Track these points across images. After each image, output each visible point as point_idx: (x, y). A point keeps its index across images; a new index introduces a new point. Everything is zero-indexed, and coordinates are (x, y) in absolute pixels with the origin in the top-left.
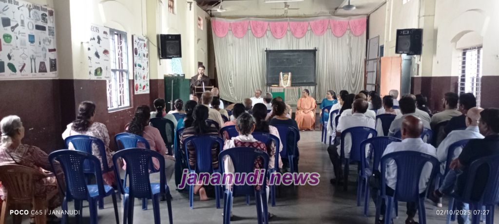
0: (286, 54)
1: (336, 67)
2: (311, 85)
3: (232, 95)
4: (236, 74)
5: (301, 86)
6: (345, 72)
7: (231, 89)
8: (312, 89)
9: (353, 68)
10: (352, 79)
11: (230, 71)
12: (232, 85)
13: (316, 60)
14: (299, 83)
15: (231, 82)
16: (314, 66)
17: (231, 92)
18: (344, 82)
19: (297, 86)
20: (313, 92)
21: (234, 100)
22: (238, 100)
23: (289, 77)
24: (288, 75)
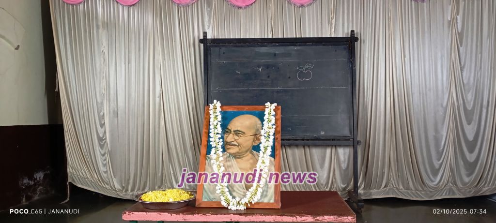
0: (263, 50)
1: (416, 90)
2: (340, 146)
3: (106, 172)
4: (117, 110)
5: (309, 146)
6: (442, 105)
7: (103, 155)
8: (344, 157)
9: (469, 92)
10: (465, 127)
11: (99, 100)
12: (104, 144)
13: (354, 68)
14: (303, 140)
15: (101, 135)
16: (350, 87)
17: (103, 164)
18: (442, 136)
19: (297, 146)
20: (346, 165)
21: (111, 187)
22: (123, 188)
23: (262, 132)
24: (259, 122)
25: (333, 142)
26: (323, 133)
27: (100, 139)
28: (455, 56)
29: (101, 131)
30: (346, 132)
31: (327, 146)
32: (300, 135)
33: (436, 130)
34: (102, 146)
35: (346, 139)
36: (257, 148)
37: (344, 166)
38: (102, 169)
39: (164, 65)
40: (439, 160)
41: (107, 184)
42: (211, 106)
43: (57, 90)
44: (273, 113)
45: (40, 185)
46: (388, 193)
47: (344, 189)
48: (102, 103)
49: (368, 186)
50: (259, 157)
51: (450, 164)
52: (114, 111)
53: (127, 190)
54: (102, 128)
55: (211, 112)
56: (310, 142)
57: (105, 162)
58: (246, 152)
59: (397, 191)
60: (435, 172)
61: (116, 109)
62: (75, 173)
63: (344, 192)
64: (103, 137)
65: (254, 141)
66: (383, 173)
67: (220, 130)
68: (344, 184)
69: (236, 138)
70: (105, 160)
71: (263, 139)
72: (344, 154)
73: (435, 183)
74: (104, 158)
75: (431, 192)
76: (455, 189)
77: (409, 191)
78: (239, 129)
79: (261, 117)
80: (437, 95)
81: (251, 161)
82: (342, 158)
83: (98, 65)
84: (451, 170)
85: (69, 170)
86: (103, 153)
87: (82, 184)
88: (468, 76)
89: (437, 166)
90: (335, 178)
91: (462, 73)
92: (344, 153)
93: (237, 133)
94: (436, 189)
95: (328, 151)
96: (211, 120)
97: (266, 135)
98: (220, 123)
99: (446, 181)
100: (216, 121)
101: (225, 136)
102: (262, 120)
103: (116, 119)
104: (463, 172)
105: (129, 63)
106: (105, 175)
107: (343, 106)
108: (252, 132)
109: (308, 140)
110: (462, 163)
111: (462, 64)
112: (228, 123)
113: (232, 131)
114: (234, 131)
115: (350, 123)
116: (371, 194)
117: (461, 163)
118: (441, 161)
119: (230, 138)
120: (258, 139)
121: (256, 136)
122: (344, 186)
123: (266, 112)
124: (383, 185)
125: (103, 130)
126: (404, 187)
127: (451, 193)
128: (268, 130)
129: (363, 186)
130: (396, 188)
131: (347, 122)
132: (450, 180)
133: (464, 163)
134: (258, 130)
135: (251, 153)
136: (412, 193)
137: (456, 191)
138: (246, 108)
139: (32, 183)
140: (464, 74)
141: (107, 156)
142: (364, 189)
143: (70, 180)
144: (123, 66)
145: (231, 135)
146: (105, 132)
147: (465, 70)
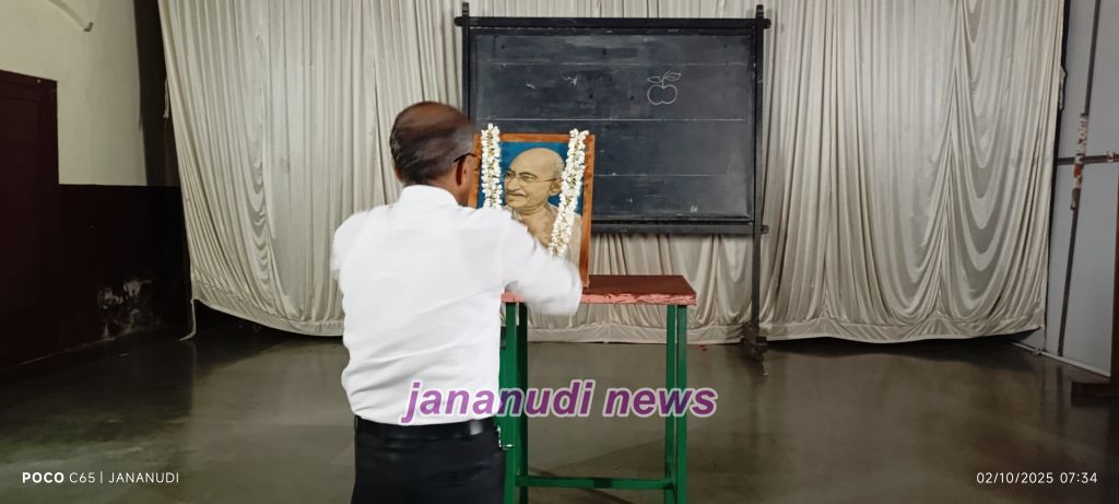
0: (582, 41)
2: (729, 236)
3: (266, 282)
4: (289, 157)
5: (668, 236)
6: (930, 161)
7: (261, 248)
8: (737, 259)
9: (983, 132)
10: (971, 202)
11: (252, 139)
12: (262, 226)
13: (759, 82)
14: (656, 222)
15: (256, 209)
16: (750, 120)
17: (260, 265)
18: (927, 219)
19: (644, 235)
20: (738, 275)
21: (277, 311)
22: (301, 312)
23: (564, 175)
24: (560, 160)
25: (715, 227)
26: (694, 210)
27: (255, 216)
28: (960, 62)
29: (256, 199)
30: (741, 208)
31: (704, 235)
32: (650, 212)
33: (918, 209)
34: (258, 230)
35: (739, 221)
36: (555, 200)
37: (735, 275)
38: (259, 275)
39: (382, 69)
40: (918, 265)
41: (270, 305)
42: (485, 133)
43: (166, 115)
44: (582, 146)
45: (135, 307)
46: (819, 330)
47: (735, 321)
48: (257, 144)
49: (781, 315)
50: (557, 212)
51: (940, 274)
52: (282, 160)
53: (308, 318)
54: (257, 192)
55: (484, 143)
56: (670, 227)
57: (264, 262)
58: (539, 205)
59: (835, 325)
60: (911, 289)
61: (285, 157)
62: (205, 281)
63: (735, 327)
64: (261, 211)
65: (551, 189)
66: (811, 291)
67: (497, 170)
68: (733, 311)
69: (524, 183)
70: (264, 258)
71: (565, 186)
72: (737, 252)
73: (911, 310)
74: (262, 253)
75: (900, 327)
76: (946, 321)
77: (859, 326)
78: (528, 170)
79: (563, 152)
80: (922, 139)
81: (546, 219)
82: (732, 260)
83: (248, 68)
84: (942, 285)
85: (194, 275)
86: (260, 243)
87: (220, 304)
88: (984, 100)
89: (915, 279)
90: (717, 300)
91: (971, 94)
92: (735, 251)
93: (525, 176)
94: (910, 321)
95: (706, 244)
96: (485, 155)
97: (569, 179)
98: (498, 161)
99: (930, 306)
100: (492, 158)
101: (507, 180)
102: (565, 157)
103: (286, 176)
104: (965, 289)
105: (311, 64)
106: (265, 287)
107: (736, 157)
108: (550, 175)
109: (665, 222)
110: (964, 272)
111: (974, 76)
112: (511, 161)
113: (517, 172)
114: (521, 174)
115: (748, 189)
116: (785, 332)
117: (961, 272)
118: (922, 268)
119: (513, 184)
120: (558, 187)
121: (555, 181)
122: (733, 315)
123: (571, 145)
124: (811, 314)
125: (259, 198)
126: (849, 317)
127: (939, 330)
128: (573, 172)
129: (771, 316)
130: (835, 319)
131: (743, 188)
132: (938, 303)
133: (968, 274)
134: (557, 172)
135: (546, 207)
136: (866, 329)
137: (949, 326)
138: (540, 137)
139: (120, 300)
140: (977, 96)
141: (268, 250)
142: (773, 321)
143: (195, 296)
144: (300, 68)
145: (515, 179)
146: (264, 202)
147: (979, 88)
